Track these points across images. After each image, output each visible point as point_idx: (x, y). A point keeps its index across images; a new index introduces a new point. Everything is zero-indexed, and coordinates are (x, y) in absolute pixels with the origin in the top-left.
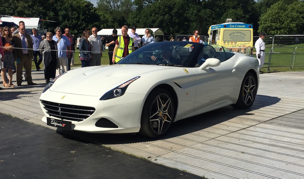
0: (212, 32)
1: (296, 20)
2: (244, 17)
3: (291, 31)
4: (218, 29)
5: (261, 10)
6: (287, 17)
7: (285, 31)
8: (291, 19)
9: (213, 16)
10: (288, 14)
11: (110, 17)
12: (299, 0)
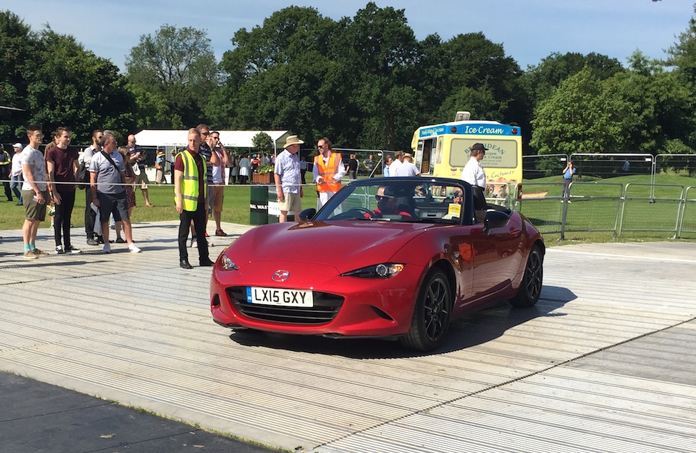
0: (421, 143)
1: (623, 117)
2: (496, 107)
3: (609, 144)
4: (438, 136)
5: (537, 90)
6: (601, 109)
7: (597, 144)
8: (610, 115)
9: (421, 104)
10: (602, 102)
11: (160, 101)
12: (628, 70)
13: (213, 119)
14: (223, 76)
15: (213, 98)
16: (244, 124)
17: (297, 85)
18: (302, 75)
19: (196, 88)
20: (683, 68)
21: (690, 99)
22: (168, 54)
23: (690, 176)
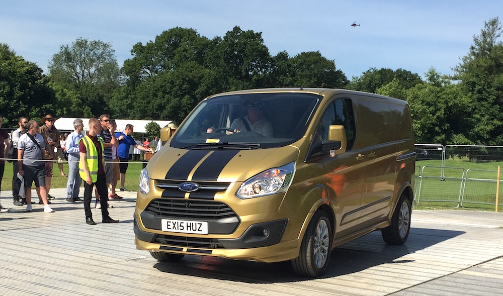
11: (75, 96)
12: (426, 82)
13: (115, 110)
14: (124, 78)
15: (116, 94)
16: (139, 115)
17: (181, 86)
18: (184, 79)
19: (103, 86)
20: (466, 81)
21: (470, 105)
22: (82, 60)
23: (470, 162)
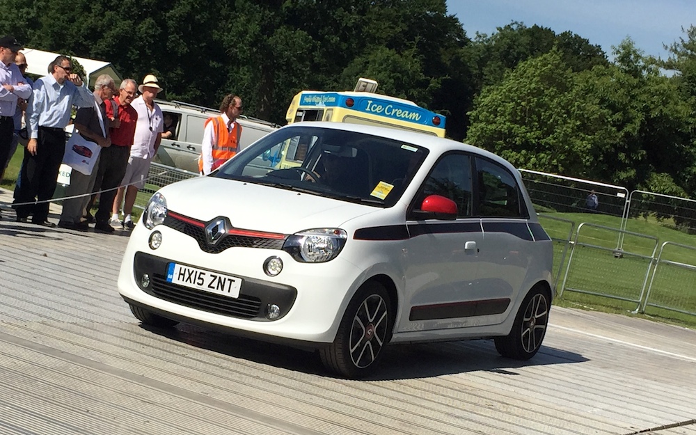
0: (300, 114)
1: (596, 130)
2: (424, 84)
3: (572, 164)
4: (325, 108)
5: (485, 70)
6: (568, 112)
7: (555, 161)
8: (578, 123)
9: (316, 60)
10: (570, 103)
12: (613, 64)
16: (49, 42)
20: (687, 75)
21: (691, 120)
23: (676, 229)
